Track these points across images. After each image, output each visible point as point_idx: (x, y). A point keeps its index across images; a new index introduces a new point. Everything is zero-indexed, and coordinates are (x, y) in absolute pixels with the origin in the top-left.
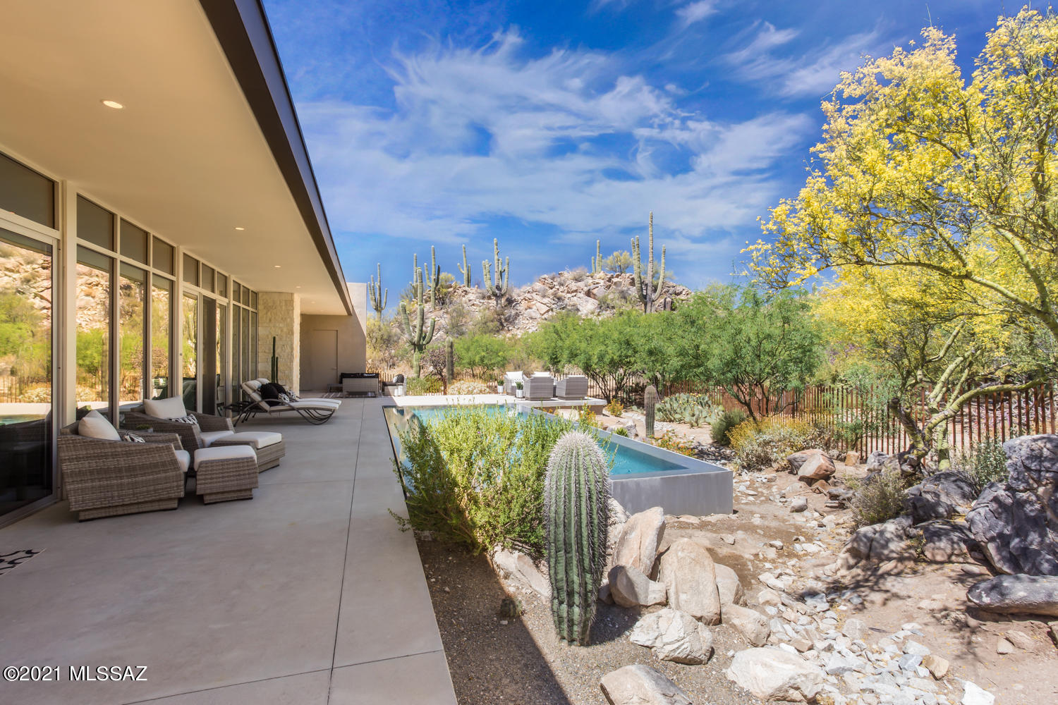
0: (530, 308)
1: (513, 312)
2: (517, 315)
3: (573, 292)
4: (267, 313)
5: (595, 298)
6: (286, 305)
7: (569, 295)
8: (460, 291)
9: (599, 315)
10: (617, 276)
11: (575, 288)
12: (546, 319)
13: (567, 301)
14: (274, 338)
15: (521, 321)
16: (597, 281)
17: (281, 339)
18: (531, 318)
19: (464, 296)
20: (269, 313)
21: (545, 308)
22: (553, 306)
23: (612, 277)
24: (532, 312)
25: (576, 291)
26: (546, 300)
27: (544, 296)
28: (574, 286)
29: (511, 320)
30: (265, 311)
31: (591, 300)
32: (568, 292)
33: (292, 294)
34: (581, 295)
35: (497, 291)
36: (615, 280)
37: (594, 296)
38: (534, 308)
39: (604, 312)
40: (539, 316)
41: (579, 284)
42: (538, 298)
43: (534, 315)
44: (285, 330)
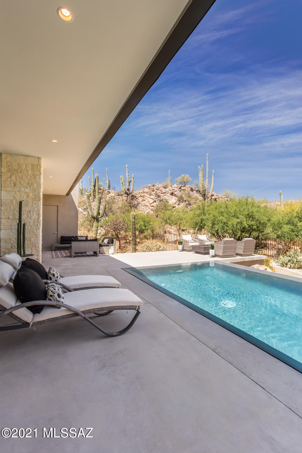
0: (144, 201)
1: (136, 203)
2: (138, 204)
3: (164, 193)
4: (11, 177)
5: (175, 196)
6: (33, 169)
7: (163, 195)
8: (106, 192)
9: (179, 204)
10: (184, 186)
11: (165, 192)
12: (153, 206)
13: (162, 197)
14: (21, 203)
15: (141, 207)
16: (174, 188)
17: (27, 205)
18: (145, 206)
19: (108, 194)
20: (14, 177)
21: (152, 201)
22: (156, 200)
23: (181, 187)
24: (146, 203)
25: (165, 193)
26: (152, 197)
27: (150, 195)
28: (164, 190)
29: (135, 206)
30: (9, 174)
31: (174, 197)
32: (162, 193)
33: (39, 158)
34: (169, 195)
35: (128, 192)
36: (183, 188)
37: (175, 195)
38: (146, 200)
39: (182, 203)
40: (149, 205)
41: (166, 189)
42: (148, 196)
43: (146, 204)
44: (31, 195)
